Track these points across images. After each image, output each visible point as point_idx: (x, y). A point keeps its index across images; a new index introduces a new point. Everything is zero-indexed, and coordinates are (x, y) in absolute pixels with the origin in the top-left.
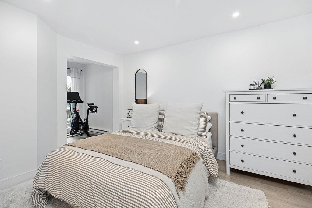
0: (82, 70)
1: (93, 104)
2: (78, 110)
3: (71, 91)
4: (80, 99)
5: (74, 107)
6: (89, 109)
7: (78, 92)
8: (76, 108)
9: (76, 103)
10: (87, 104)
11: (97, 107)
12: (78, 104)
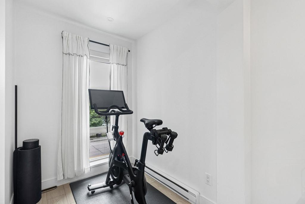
0: (129, 51)
1: (160, 123)
2: (122, 133)
3: (112, 89)
4: (126, 106)
5: (114, 125)
6: (146, 137)
7: (122, 92)
8: (116, 127)
9: (117, 115)
10: (142, 121)
11: (174, 136)
12: (122, 117)
